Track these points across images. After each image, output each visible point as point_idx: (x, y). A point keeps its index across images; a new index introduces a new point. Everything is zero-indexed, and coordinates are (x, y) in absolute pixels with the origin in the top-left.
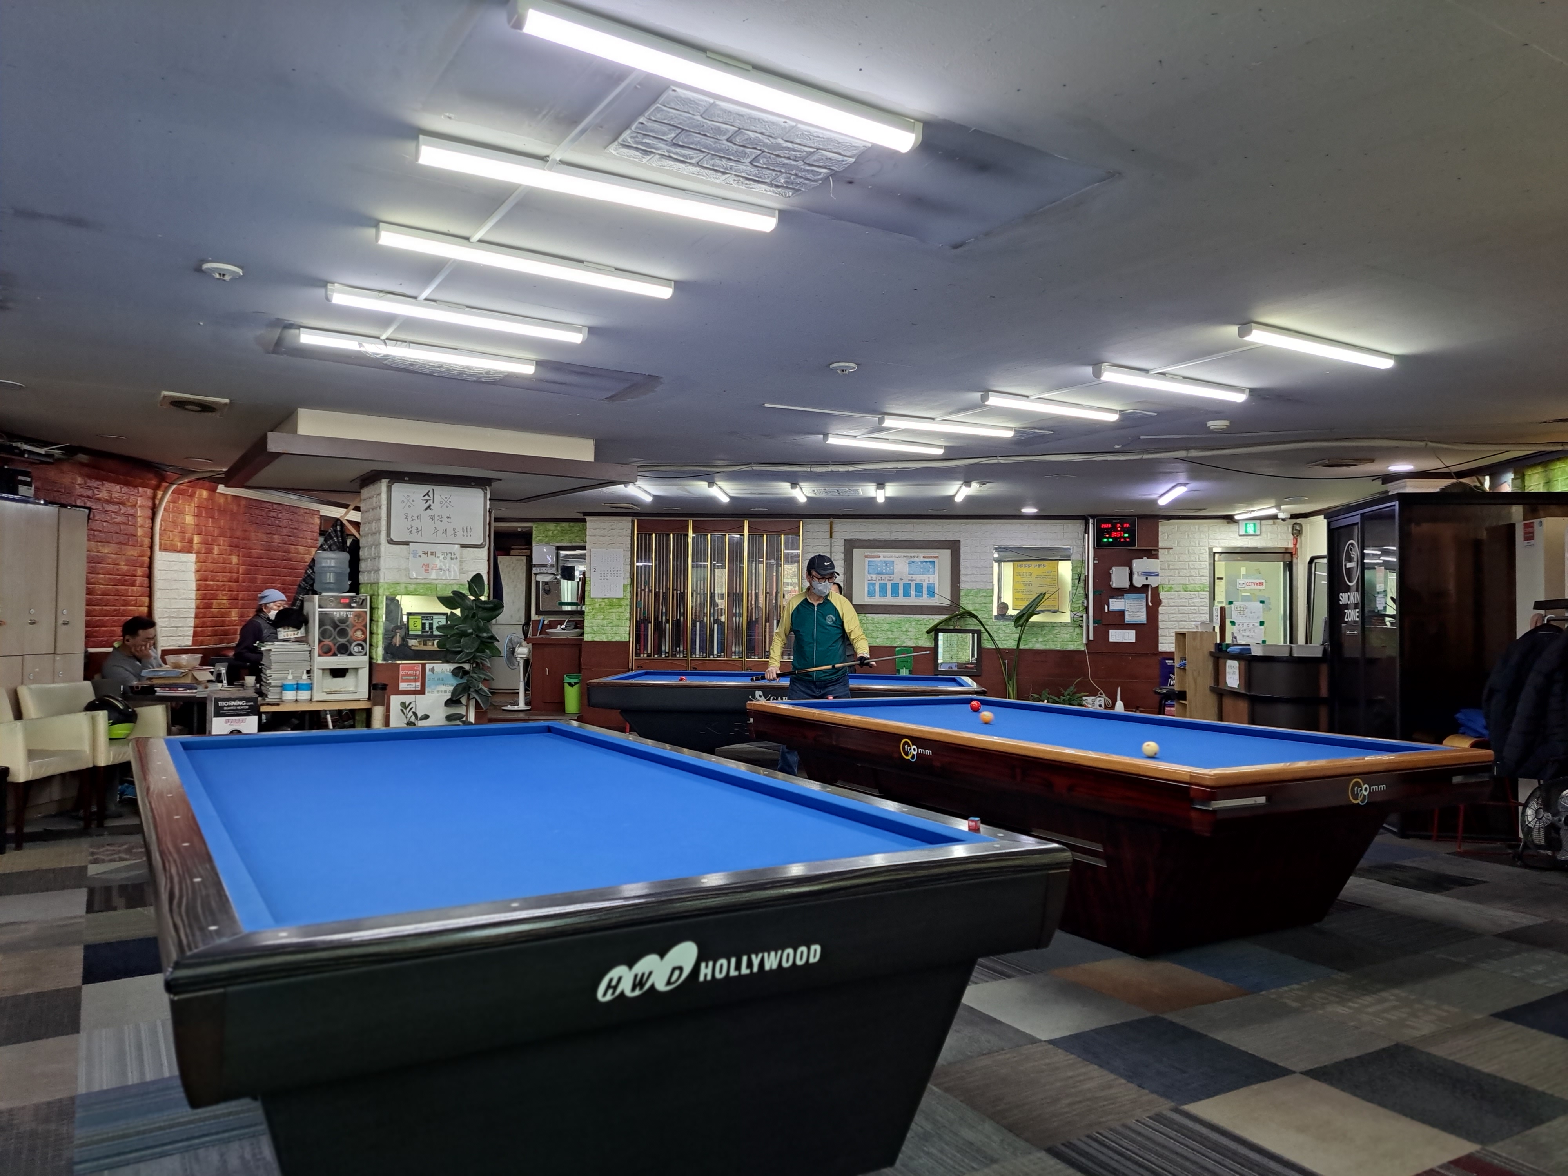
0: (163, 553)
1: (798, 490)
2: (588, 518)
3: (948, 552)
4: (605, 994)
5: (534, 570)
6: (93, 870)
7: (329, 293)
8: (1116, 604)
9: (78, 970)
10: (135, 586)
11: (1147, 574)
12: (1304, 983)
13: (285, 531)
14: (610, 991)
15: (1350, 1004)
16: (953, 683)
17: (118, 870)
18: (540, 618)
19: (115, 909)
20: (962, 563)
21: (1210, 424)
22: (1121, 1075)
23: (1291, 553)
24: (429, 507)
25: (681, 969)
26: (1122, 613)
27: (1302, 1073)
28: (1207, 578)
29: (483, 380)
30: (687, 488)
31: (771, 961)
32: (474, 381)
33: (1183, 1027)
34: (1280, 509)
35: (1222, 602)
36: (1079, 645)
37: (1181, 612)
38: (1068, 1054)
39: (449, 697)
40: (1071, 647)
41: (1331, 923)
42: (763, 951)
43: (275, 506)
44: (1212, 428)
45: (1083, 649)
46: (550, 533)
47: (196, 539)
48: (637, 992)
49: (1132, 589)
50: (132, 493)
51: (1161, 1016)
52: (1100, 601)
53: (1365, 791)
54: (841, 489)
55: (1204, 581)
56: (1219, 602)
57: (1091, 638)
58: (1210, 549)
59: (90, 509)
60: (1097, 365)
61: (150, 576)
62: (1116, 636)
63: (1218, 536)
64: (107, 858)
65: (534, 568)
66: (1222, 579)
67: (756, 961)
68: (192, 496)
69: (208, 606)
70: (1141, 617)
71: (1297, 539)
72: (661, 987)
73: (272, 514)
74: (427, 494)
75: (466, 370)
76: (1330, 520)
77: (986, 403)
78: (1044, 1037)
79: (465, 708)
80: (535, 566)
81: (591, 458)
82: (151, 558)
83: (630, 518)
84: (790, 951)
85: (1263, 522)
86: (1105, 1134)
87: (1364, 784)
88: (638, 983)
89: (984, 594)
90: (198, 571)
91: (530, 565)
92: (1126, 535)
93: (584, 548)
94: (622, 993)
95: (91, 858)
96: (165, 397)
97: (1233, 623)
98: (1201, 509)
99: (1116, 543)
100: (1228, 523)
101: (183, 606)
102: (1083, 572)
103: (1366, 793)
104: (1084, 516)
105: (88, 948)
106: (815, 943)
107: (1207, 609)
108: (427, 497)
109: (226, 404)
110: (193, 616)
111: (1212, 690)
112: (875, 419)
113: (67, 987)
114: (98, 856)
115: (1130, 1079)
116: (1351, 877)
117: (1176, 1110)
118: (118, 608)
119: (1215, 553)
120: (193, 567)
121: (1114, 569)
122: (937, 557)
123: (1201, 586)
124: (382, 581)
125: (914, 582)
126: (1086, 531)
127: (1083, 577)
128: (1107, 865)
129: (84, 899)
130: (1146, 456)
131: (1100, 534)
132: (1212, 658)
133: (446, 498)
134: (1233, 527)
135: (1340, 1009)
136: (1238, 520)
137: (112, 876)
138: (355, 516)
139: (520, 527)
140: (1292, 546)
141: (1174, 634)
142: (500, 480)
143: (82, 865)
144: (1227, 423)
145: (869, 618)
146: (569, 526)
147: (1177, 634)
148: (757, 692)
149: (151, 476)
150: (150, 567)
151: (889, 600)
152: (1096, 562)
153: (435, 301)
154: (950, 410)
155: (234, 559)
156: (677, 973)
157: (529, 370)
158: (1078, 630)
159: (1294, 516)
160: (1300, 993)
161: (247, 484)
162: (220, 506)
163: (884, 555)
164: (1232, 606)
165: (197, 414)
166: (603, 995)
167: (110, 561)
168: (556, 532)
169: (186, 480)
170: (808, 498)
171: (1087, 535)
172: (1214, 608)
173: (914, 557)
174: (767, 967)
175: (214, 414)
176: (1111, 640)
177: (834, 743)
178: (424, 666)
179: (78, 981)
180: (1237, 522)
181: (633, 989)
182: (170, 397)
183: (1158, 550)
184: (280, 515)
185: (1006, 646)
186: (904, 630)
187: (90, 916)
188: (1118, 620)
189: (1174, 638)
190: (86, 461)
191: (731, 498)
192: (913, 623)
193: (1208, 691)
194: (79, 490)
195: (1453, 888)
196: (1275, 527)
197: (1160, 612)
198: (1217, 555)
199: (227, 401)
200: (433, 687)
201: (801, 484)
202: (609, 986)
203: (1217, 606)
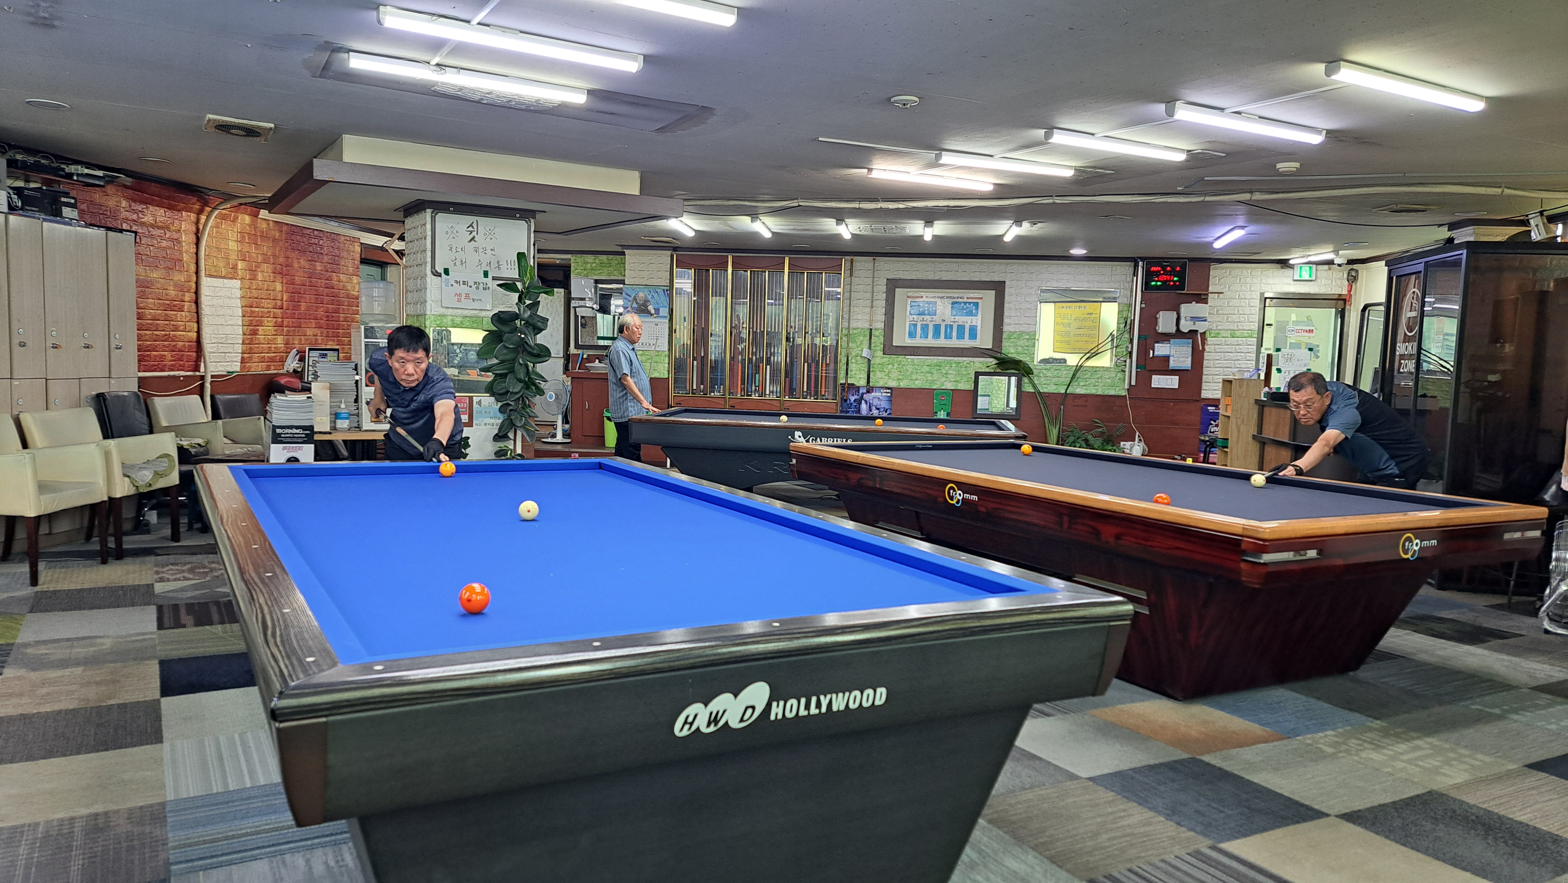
0: (208, 279)
1: (844, 226)
2: (627, 251)
3: (992, 293)
4: (682, 729)
5: (574, 304)
6: (159, 588)
7: (381, 16)
8: (1161, 349)
9: (157, 683)
10: (183, 311)
11: (1195, 319)
12: (1340, 730)
13: (326, 258)
14: (687, 727)
15: (1385, 751)
16: (993, 427)
17: (183, 590)
18: (580, 352)
19: (184, 626)
20: (1006, 305)
21: (1279, 166)
22: (1159, 813)
23: (1345, 300)
24: (473, 239)
25: (753, 708)
26: (1166, 358)
27: (1337, 816)
28: (1257, 325)
29: (532, 108)
30: (729, 222)
31: (839, 702)
32: (522, 110)
33: (1220, 769)
34: (1337, 255)
35: (1270, 349)
36: (1121, 390)
37: (1228, 358)
38: (1108, 791)
39: (496, 432)
40: (1112, 392)
41: (1366, 672)
42: (831, 693)
43: (316, 233)
44: (1280, 170)
45: (1124, 394)
46: (589, 266)
47: (240, 265)
48: (712, 728)
49: (1179, 334)
50: (177, 217)
51: (1198, 757)
52: (1145, 346)
53: (1416, 545)
54: (888, 226)
55: (1252, 327)
56: (1266, 349)
57: (1133, 383)
58: (1262, 294)
59: (136, 233)
60: (1170, 101)
61: (197, 302)
62: (1159, 381)
63: (1270, 281)
64: (171, 577)
65: (573, 302)
66: (1271, 325)
67: (824, 702)
68: (234, 220)
69: (254, 333)
70: (1187, 363)
71: (1351, 286)
72: (735, 724)
73: (313, 241)
74: (471, 225)
75: (515, 97)
76: (1391, 268)
77: (1050, 141)
78: (1084, 774)
79: (512, 442)
80: (573, 299)
81: (638, 193)
82: (197, 283)
83: (669, 252)
84: (857, 693)
85: (1320, 267)
86: (1145, 867)
87: (1416, 539)
88: (714, 720)
89: (1027, 337)
90: (243, 297)
91: (568, 299)
92: (1176, 279)
93: (622, 282)
94: (698, 729)
95: (156, 576)
96: (209, 120)
97: (1279, 370)
98: (1256, 253)
99: (1165, 286)
100: (1282, 268)
101: (230, 333)
102: (1129, 316)
103: (1416, 548)
104: (1134, 258)
105: (162, 663)
106: (880, 686)
107: (1254, 355)
108: (471, 229)
109: (271, 129)
110: (241, 342)
111: (1254, 437)
112: (932, 155)
113: (147, 699)
114: (163, 575)
115: (1168, 817)
116: (1392, 628)
117: (1213, 848)
118: (168, 333)
119: (1266, 298)
120: (238, 294)
121: (1161, 313)
122: (981, 298)
123: (1250, 332)
124: (428, 312)
125: (956, 323)
126: (1135, 274)
127: (1129, 322)
128: (1150, 612)
129: (154, 616)
130: (1208, 199)
131: (1149, 276)
132: (1257, 407)
133: (490, 230)
134: (1288, 272)
135: (1375, 756)
136: (1294, 265)
137: (179, 595)
138: (398, 245)
139: (558, 259)
140: (1346, 293)
141: (1221, 380)
142: (545, 212)
143: (149, 583)
144: (1297, 165)
145: (909, 360)
146: (608, 259)
147: (1224, 381)
148: (796, 432)
149: (194, 199)
150: (197, 293)
151: (930, 342)
152: (1143, 306)
153: (488, 25)
154: (1010, 147)
155: (279, 287)
156: (750, 711)
157: (580, 99)
158: (1120, 375)
159: (1351, 262)
160: (1337, 739)
161: (292, 211)
162: (262, 232)
163: (926, 296)
164: (1279, 353)
165: (241, 138)
166: (680, 730)
167: (159, 286)
168: (594, 265)
169: (229, 206)
170: (852, 234)
171: (1135, 278)
172: (1261, 355)
173: (958, 298)
174: (835, 708)
175: (258, 139)
176: (1153, 386)
177: (878, 486)
178: (471, 398)
179: (157, 694)
180: (1292, 267)
181: (709, 725)
182: (215, 120)
183: (1207, 295)
184: (321, 242)
185: (1046, 390)
186: (944, 372)
187: (162, 632)
188: (1163, 366)
189: (1221, 385)
190: (129, 184)
191: (773, 233)
192: (954, 365)
193: (1250, 438)
194: (124, 214)
195: (1489, 641)
196: (1330, 272)
197: (1205, 357)
198: (1268, 300)
199: (272, 125)
200: (480, 420)
201: (846, 220)
202: (686, 722)
203: (1264, 352)
